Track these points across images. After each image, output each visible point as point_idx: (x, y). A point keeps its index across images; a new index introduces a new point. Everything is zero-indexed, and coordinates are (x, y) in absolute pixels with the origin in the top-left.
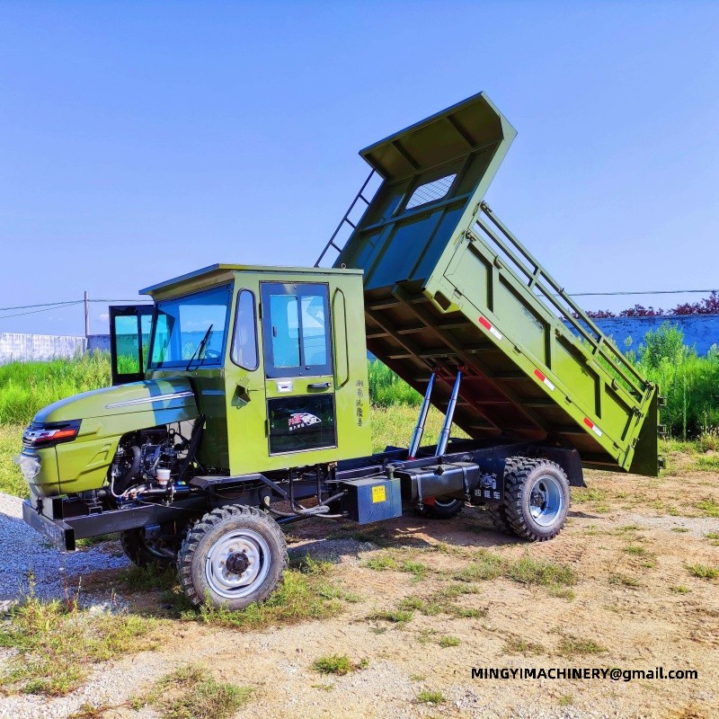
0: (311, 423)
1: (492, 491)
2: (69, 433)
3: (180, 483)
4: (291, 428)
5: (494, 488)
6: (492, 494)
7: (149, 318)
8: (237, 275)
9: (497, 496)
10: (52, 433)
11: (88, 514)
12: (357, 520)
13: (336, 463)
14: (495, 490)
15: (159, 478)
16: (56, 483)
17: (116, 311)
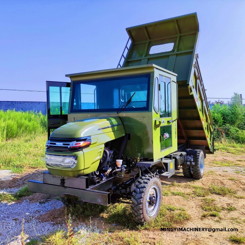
1: (191, 162)
2: (87, 143)
5: (192, 160)
8: (155, 69)
9: (194, 163)
10: (82, 143)
11: (96, 184)
15: (117, 164)
16: (82, 170)
17: (50, 84)
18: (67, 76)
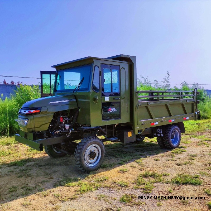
0: (114, 111)
2: (38, 111)
3: (72, 129)
4: (108, 112)
5: (161, 133)
6: (160, 135)
7: (55, 75)
8: (94, 60)
9: (162, 135)
10: (32, 111)
11: (44, 139)
12: (124, 142)
13: (118, 124)
14: (161, 134)
15: (66, 127)
16: (33, 128)
17: (43, 73)
18: (52, 67)
